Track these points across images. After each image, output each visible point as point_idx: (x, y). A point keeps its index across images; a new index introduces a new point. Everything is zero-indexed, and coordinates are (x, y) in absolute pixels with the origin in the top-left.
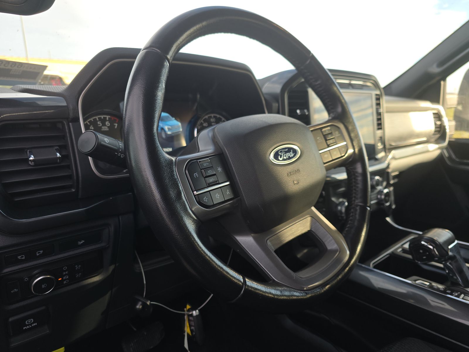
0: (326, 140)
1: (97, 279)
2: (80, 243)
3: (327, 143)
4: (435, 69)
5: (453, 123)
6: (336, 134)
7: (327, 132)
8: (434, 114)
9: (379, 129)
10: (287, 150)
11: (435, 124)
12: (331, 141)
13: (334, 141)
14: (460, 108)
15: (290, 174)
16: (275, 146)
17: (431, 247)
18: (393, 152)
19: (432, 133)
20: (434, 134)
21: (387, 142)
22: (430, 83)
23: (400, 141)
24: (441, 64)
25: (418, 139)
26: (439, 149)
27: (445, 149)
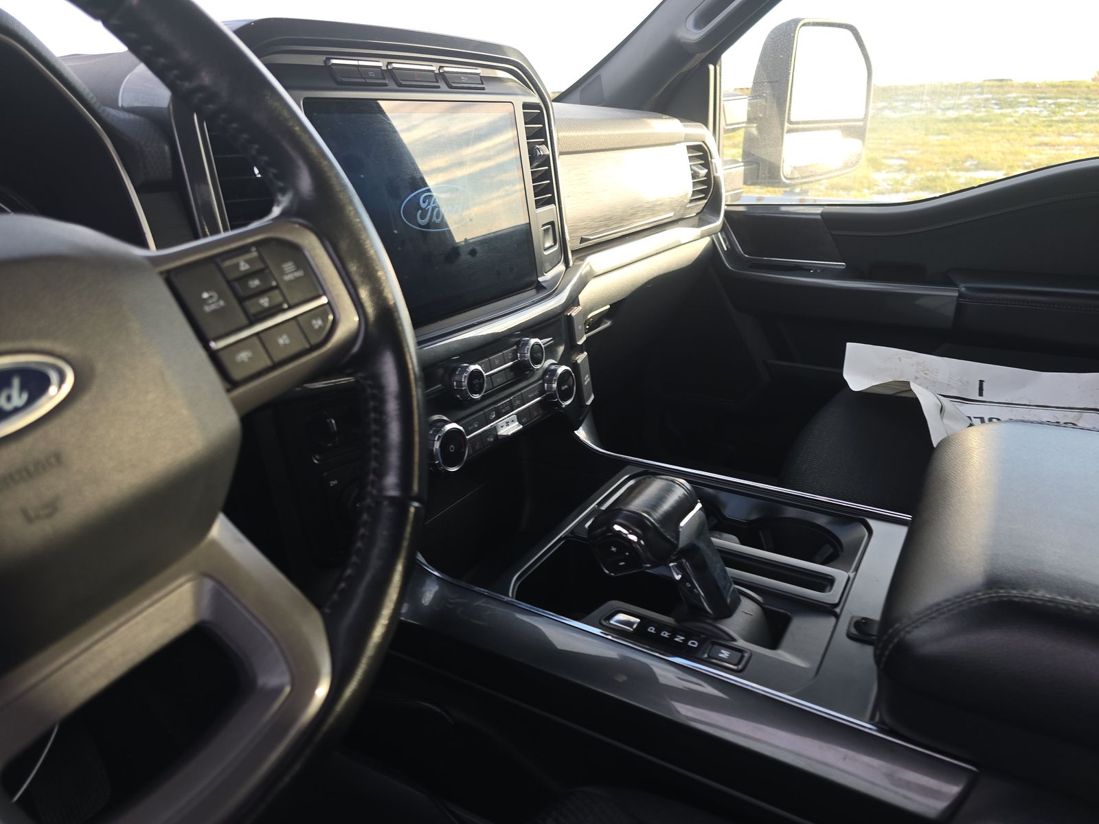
0: (241, 298)
3: (244, 310)
4: (691, 34)
6: (286, 272)
7: (245, 270)
8: (690, 148)
9: (539, 204)
11: (694, 175)
12: (264, 302)
13: (279, 298)
14: (754, 130)
17: (633, 538)
18: (596, 261)
19: (687, 201)
20: (691, 201)
21: (570, 233)
22: (684, 70)
23: (606, 226)
24: (702, 19)
25: (654, 214)
26: (704, 237)
27: (720, 233)
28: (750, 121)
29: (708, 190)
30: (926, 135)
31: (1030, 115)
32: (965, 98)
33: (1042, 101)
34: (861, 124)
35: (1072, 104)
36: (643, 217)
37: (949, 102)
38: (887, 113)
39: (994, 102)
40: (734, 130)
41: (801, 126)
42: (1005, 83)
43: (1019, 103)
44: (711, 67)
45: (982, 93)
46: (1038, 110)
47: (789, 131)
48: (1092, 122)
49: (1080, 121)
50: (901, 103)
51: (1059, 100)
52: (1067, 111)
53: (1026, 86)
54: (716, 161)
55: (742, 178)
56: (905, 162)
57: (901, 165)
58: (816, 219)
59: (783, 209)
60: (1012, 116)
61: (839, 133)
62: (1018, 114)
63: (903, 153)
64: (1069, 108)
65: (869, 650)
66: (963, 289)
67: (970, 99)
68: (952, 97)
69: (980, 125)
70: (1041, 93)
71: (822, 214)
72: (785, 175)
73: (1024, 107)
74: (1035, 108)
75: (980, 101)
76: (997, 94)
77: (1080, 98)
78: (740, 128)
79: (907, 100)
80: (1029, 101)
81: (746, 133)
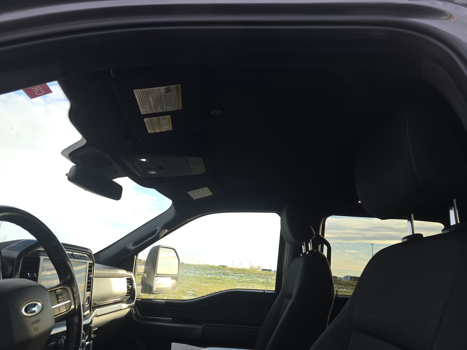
0: (58, 299)
3: (58, 301)
4: (131, 247)
5: (140, 287)
6: (65, 294)
7: (59, 293)
8: (127, 279)
9: (88, 291)
10: (33, 305)
11: (128, 287)
12: (61, 300)
13: (63, 300)
14: (145, 275)
15: (33, 323)
16: (27, 302)
18: (98, 311)
19: (125, 295)
20: (126, 296)
21: (93, 301)
22: (127, 256)
23: (102, 300)
24: (135, 244)
25: (115, 298)
26: (129, 308)
27: (133, 307)
28: (145, 272)
29: (131, 293)
30: (201, 283)
31: (233, 279)
32: (213, 271)
33: (236, 274)
34: (177, 276)
36: (112, 298)
37: (208, 272)
38: (188, 274)
39: (222, 273)
40: (139, 275)
41: (159, 275)
42: (225, 267)
43: (229, 274)
44: (135, 256)
45: (218, 270)
46: (235, 277)
47: (156, 277)
48: (251, 283)
49: (247, 282)
50: (193, 271)
51: (241, 275)
53: (231, 269)
54: (135, 284)
55: (141, 290)
56: (194, 293)
57: (193, 293)
58: (164, 304)
59: (153, 300)
60: (227, 279)
61: (170, 278)
63: (193, 289)
66: (203, 326)
68: (209, 270)
69: (218, 281)
70: (236, 272)
71: (165, 302)
72: (155, 290)
74: (234, 277)
75: (218, 272)
76: (223, 270)
77: (247, 275)
78: (141, 274)
79: (194, 270)
80: (232, 274)
81: (143, 276)
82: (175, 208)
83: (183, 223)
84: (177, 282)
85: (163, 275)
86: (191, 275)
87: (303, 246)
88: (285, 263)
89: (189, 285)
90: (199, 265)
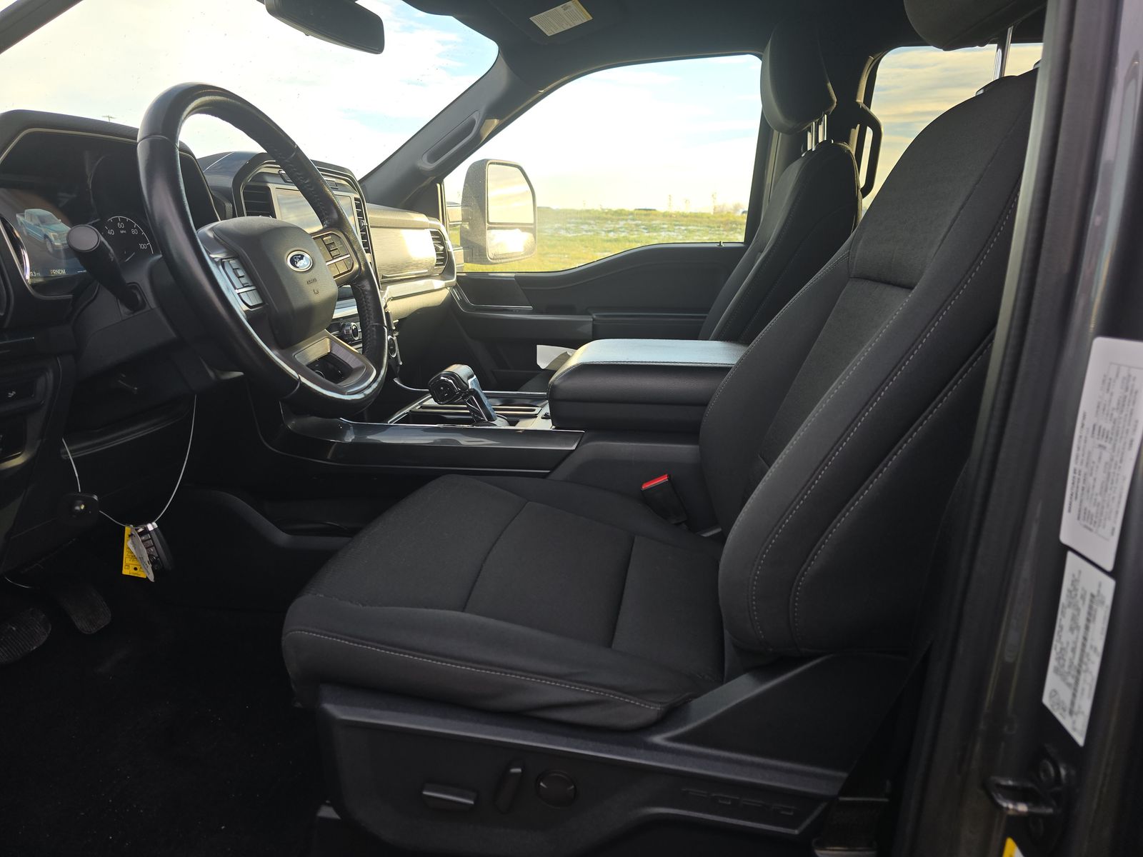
0: (330, 251)
1: (18, 461)
2: (11, 395)
3: (331, 254)
4: (427, 166)
6: (339, 244)
7: (329, 242)
8: (432, 233)
10: (300, 257)
11: (437, 249)
12: (335, 253)
13: (338, 253)
15: (309, 282)
16: (290, 251)
17: (451, 382)
18: (389, 288)
19: (434, 263)
20: (436, 265)
21: (379, 271)
22: (423, 185)
23: (394, 271)
24: (434, 157)
25: (417, 269)
26: (446, 288)
27: (454, 287)
28: (464, 220)
29: (445, 259)
30: (595, 251)
31: (670, 238)
32: (622, 223)
33: (677, 227)
34: (532, 226)
35: (698, 230)
36: (412, 269)
37: (610, 226)
38: (563, 232)
39: (643, 227)
41: (496, 226)
42: (649, 212)
43: (661, 228)
44: (438, 185)
45: (633, 220)
46: (675, 234)
47: (490, 228)
50: (573, 225)
51: (690, 228)
52: (696, 236)
53: (665, 215)
54: (448, 243)
55: (463, 257)
61: (519, 231)
62: (661, 237)
64: (697, 234)
65: (550, 421)
66: (595, 316)
67: (625, 224)
68: (612, 221)
70: (677, 221)
71: (515, 277)
72: (491, 257)
73: (665, 231)
74: (673, 233)
75: (633, 226)
76: (645, 220)
77: (703, 226)
78: (458, 225)
79: (577, 223)
80: (668, 228)
81: (462, 227)
82: (508, 65)
83: (530, 101)
84: (535, 238)
85: (504, 226)
86: (570, 235)
87: (809, 134)
88: (768, 181)
89: (568, 258)
90: (588, 211)
